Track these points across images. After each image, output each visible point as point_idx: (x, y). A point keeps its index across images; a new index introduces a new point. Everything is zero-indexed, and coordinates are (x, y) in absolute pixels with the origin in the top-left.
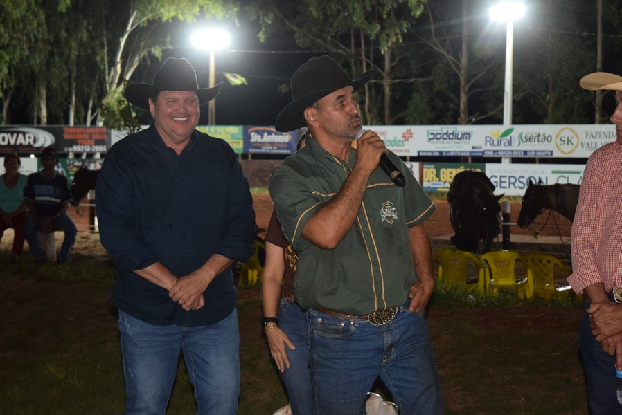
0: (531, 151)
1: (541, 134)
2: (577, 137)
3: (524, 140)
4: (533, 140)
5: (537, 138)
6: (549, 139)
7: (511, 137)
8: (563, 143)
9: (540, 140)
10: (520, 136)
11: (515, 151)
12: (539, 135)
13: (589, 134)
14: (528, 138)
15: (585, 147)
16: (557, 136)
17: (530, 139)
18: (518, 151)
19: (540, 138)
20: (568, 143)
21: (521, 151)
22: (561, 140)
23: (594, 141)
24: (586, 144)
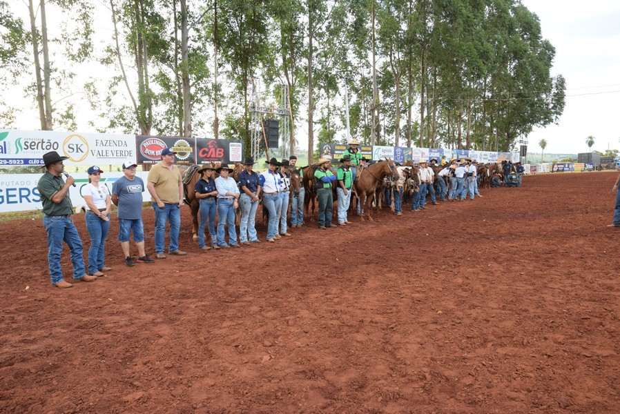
0: (33, 159)
1: (46, 140)
2: (87, 144)
3: (24, 146)
4: (35, 147)
5: (40, 144)
6: (56, 145)
7: (5, 142)
8: (71, 150)
9: (44, 147)
10: (18, 142)
11: (13, 159)
12: (43, 142)
13: (100, 142)
14: (29, 145)
15: (95, 154)
16: (64, 143)
17: (31, 145)
18: (16, 159)
19: (45, 145)
20: (77, 152)
21: (20, 159)
22: (70, 148)
23: (104, 148)
24: (96, 152)
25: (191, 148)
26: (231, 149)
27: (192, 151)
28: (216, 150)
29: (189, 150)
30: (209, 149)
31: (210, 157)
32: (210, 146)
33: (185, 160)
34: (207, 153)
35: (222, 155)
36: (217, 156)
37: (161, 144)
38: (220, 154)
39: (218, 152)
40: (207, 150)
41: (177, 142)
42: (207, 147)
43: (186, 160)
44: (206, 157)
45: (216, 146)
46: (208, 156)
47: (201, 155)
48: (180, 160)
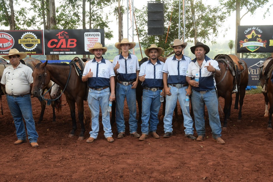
25: (39, 40)
26: (86, 38)
27: (39, 42)
28: (67, 41)
29: (36, 41)
30: (59, 40)
31: (60, 48)
32: (59, 37)
33: (32, 51)
34: (57, 43)
35: (75, 45)
36: (68, 46)
37: (8, 38)
38: (73, 45)
39: (69, 43)
40: (56, 41)
41: (24, 35)
42: (57, 38)
43: (34, 51)
44: (55, 48)
45: (67, 37)
46: (58, 47)
47: (49, 46)
48: (27, 51)
